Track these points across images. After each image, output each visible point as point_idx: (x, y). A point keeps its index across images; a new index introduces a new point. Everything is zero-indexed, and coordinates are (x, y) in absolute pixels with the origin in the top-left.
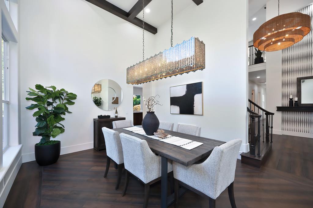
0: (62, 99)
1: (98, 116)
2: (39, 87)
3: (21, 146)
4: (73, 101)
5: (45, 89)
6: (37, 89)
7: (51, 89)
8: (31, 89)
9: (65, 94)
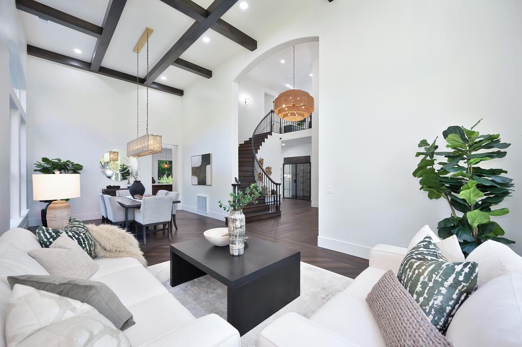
0: (68, 170)
1: (107, 187)
2: (45, 160)
3: (29, 210)
4: (79, 171)
5: (51, 161)
6: (43, 161)
7: (56, 161)
8: (38, 162)
9: (70, 165)
